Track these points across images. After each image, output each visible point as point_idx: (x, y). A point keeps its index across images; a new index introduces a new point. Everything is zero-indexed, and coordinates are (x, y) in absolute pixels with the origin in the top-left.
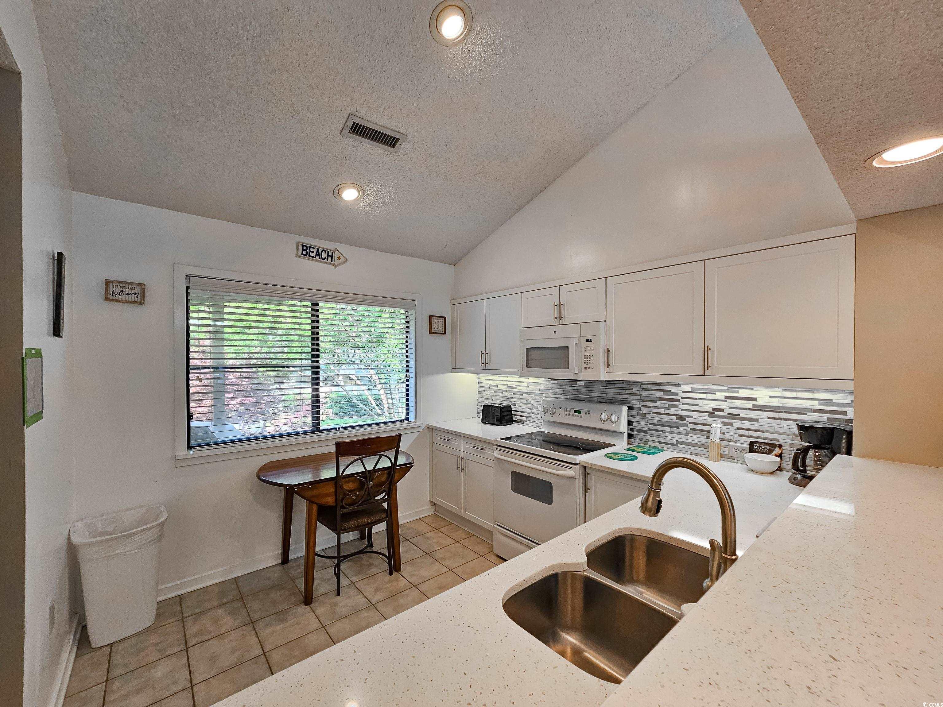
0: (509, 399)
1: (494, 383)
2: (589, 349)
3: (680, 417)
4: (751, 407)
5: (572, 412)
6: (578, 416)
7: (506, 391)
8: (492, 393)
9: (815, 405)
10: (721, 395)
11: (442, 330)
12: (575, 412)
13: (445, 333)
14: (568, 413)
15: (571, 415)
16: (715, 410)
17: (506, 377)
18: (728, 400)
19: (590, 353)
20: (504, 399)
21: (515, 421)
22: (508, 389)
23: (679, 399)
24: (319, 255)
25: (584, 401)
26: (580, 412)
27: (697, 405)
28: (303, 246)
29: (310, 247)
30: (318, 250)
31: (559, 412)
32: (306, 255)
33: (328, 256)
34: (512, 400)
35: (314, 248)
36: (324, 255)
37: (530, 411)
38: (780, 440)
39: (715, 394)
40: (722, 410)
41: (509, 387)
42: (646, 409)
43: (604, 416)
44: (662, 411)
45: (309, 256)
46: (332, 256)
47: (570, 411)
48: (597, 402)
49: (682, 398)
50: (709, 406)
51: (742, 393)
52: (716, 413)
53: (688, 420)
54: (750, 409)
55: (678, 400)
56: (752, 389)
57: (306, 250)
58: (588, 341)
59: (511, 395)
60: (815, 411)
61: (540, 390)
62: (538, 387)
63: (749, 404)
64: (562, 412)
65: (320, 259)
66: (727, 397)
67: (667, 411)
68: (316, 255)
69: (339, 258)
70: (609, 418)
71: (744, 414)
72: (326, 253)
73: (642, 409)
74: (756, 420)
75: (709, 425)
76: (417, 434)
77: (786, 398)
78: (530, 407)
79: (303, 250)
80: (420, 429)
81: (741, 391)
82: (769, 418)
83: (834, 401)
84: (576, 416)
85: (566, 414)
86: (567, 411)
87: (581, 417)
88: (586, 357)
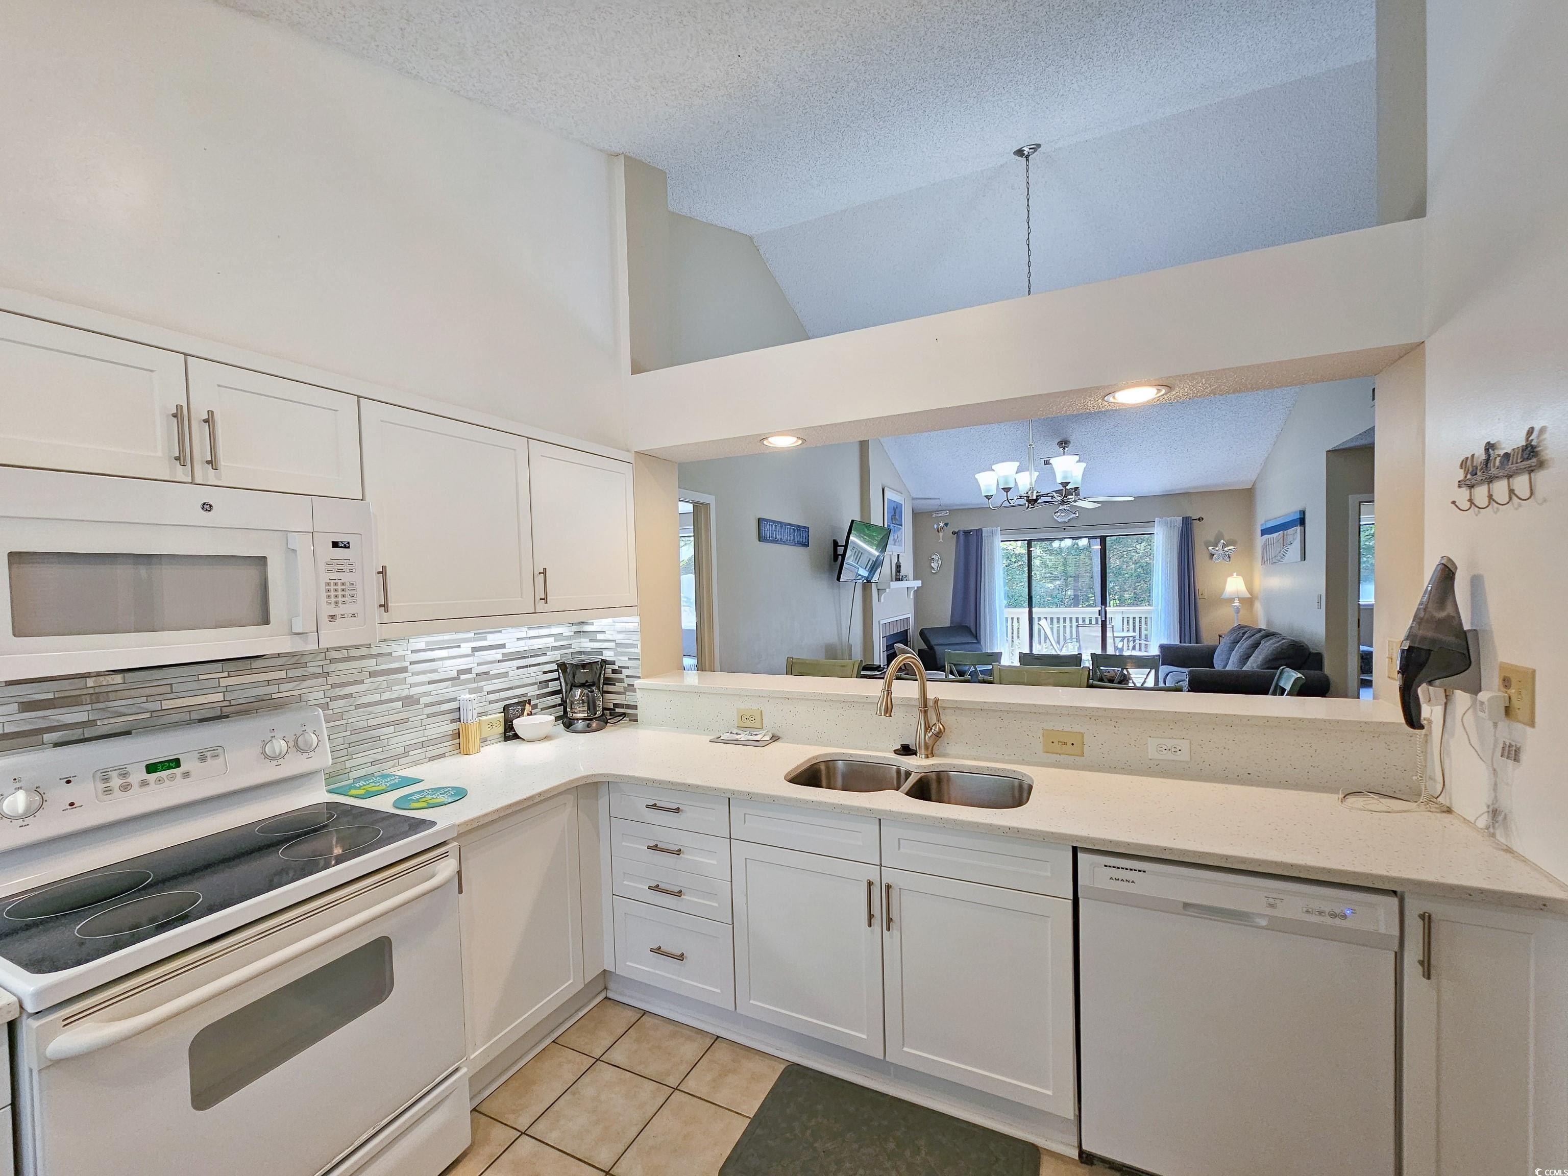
2: (340, 567)
3: (409, 701)
4: (500, 658)
5: (137, 775)
6: (172, 777)
9: (551, 642)
10: (466, 648)
12: (151, 768)
15: (136, 784)
16: (460, 672)
18: (476, 653)
19: (346, 577)
23: (407, 667)
25: (128, 733)
26: (177, 763)
27: (435, 671)
31: (61, 797)
38: (530, 694)
39: (459, 646)
40: (469, 671)
42: (342, 703)
43: (280, 745)
44: (377, 697)
47: (124, 775)
48: (189, 723)
49: (411, 663)
50: (450, 667)
51: (492, 639)
52: (463, 677)
53: (423, 700)
54: (499, 661)
55: (404, 670)
56: (500, 632)
58: (335, 545)
60: (553, 648)
63: (497, 655)
64: (85, 790)
66: (475, 650)
67: (387, 696)
70: (291, 744)
71: (495, 669)
73: (332, 705)
74: (505, 675)
75: (455, 699)
77: (531, 638)
81: (489, 636)
82: (518, 668)
83: (564, 635)
84: (160, 781)
85: (108, 791)
86: (106, 779)
87: (186, 775)
88: (332, 587)
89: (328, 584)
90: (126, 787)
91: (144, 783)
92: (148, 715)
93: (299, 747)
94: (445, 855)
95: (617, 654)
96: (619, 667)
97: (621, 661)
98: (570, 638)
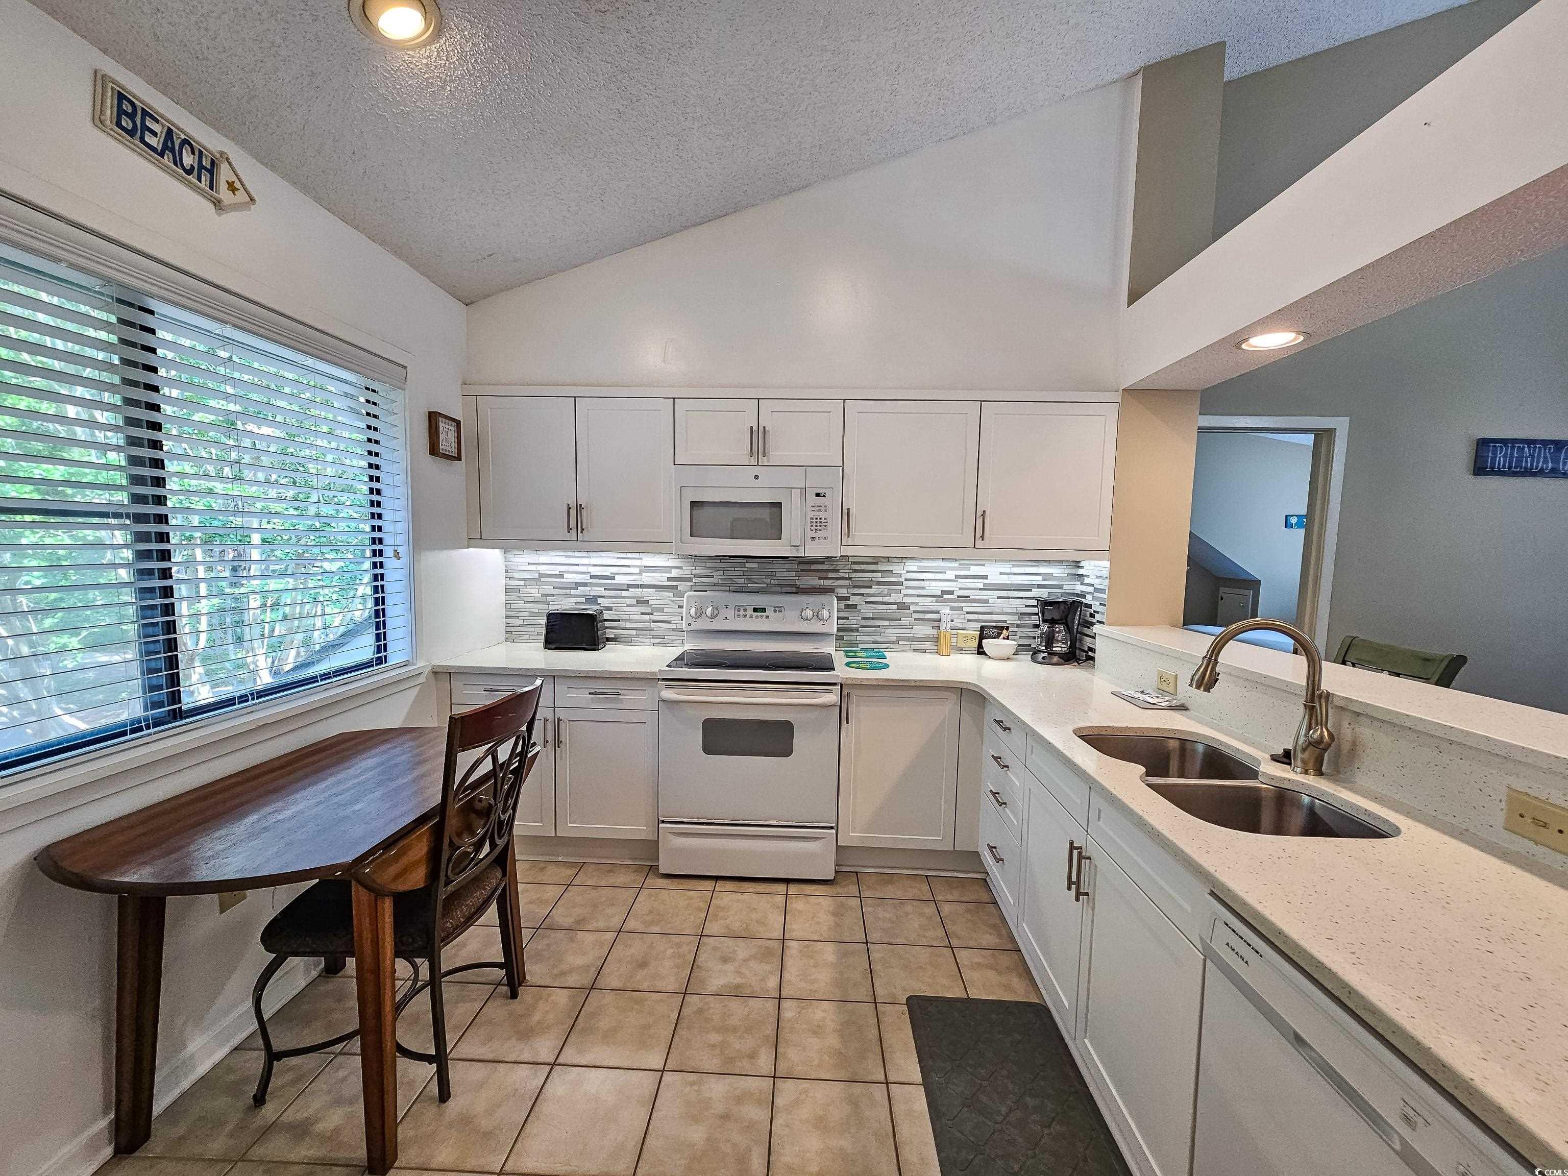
0: (593, 600)
1: (556, 570)
2: (820, 508)
3: (902, 606)
4: (982, 587)
5: (750, 612)
6: (762, 617)
7: (585, 585)
8: (548, 589)
9: (1038, 580)
10: (950, 575)
11: (453, 450)
12: (755, 610)
13: (459, 458)
14: (742, 613)
15: (748, 616)
16: (943, 592)
17: (587, 557)
18: (959, 580)
19: (822, 514)
20: (583, 600)
21: (608, 639)
22: (591, 581)
23: (903, 582)
24: (172, 150)
26: (764, 610)
27: (924, 588)
28: (121, 97)
29: (145, 113)
30: (170, 132)
31: (723, 613)
32: (131, 133)
33: (201, 167)
34: (600, 600)
35: (157, 121)
36: (188, 160)
37: (646, 617)
38: (1008, 622)
39: (945, 572)
40: (951, 593)
41: (592, 577)
42: (857, 598)
43: (809, 613)
44: (880, 599)
45: (142, 140)
46: (211, 172)
47: (745, 610)
49: (906, 580)
50: (936, 588)
51: (975, 570)
52: (945, 596)
53: (913, 608)
54: (980, 589)
55: (901, 584)
56: (984, 565)
57: (132, 116)
58: (818, 495)
59: (599, 591)
60: (1039, 586)
61: (669, 579)
62: (664, 575)
63: (979, 584)
64: (730, 613)
65: (175, 164)
66: (957, 576)
67: (886, 599)
68: (165, 147)
69: (231, 187)
70: (815, 614)
71: (975, 595)
72: (193, 153)
73: (852, 598)
74: (986, 601)
75: (938, 612)
76: (414, 692)
77: (1015, 574)
78: (648, 610)
79: (121, 112)
80: (422, 679)
81: (972, 568)
82: (998, 598)
83: (1054, 575)
84: (757, 617)
85: (739, 616)
86: (739, 611)
87: (767, 617)
88: (814, 521)
89: (812, 519)
90: (745, 616)
91: (751, 617)
92: (765, 585)
93: (818, 617)
94: (830, 691)
95: (1094, 599)
96: (1094, 611)
97: (1096, 606)
98: (1062, 579)
